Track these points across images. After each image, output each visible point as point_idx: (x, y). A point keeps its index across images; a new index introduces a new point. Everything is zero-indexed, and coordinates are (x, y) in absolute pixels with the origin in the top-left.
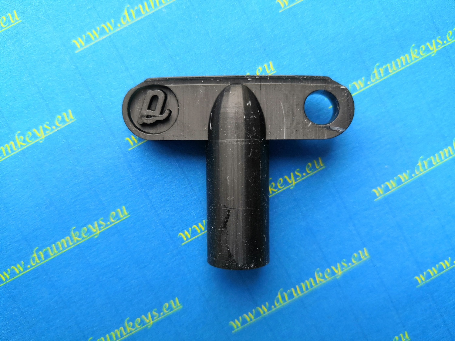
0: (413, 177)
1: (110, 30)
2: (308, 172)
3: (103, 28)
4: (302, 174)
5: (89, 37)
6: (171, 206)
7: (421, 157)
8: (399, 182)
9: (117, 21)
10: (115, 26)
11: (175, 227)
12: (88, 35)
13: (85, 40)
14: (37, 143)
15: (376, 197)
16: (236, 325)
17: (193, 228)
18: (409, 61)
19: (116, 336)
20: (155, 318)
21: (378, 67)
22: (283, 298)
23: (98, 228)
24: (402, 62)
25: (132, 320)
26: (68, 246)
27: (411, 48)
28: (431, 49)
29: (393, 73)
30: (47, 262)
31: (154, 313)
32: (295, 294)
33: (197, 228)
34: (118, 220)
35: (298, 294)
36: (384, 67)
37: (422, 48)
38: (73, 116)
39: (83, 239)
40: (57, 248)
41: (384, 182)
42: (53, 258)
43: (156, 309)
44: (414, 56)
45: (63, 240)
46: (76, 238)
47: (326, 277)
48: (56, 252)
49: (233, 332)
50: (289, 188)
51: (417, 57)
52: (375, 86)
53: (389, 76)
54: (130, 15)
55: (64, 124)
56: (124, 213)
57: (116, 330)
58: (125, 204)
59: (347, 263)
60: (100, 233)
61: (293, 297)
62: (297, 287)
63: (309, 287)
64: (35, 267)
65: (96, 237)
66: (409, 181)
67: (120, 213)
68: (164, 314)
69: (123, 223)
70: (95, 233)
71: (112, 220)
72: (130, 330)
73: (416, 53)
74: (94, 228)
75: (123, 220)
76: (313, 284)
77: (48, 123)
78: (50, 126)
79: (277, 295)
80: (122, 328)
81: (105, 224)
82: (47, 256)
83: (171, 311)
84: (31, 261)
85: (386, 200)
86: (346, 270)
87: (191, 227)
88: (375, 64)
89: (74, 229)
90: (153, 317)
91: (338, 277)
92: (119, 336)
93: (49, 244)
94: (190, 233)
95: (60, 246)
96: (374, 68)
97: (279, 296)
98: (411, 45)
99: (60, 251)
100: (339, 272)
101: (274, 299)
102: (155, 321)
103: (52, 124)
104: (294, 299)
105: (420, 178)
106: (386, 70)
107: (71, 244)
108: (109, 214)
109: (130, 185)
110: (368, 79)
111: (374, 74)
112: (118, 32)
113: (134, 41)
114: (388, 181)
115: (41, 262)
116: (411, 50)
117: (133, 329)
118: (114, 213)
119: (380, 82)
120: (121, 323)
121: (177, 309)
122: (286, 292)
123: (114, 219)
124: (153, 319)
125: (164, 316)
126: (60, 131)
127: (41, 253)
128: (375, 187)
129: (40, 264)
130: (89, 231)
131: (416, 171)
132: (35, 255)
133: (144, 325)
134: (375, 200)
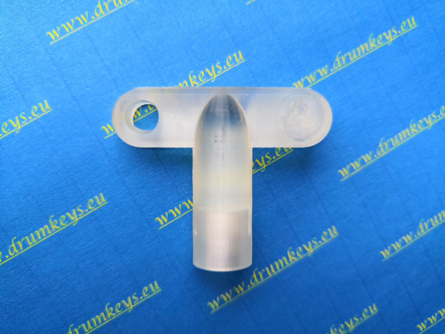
0: (375, 158)
1: (84, 22)
2: (278, 155)
3: (77, 21)
4: (272, 157)
5: (63, 29)
6: (147, 192)
7: (382, 139)
8: (363, 162)
9: (91, 13)
10: (89, 19)
11: (152, 212)
12: (63, 27)
13: (59, 32)
14: (13, 133)
15: (341, 177)
16: (214, 305)
17: (169, 212)
18: (368, 50)
19: (97, 322)
20: (135, 302)
21: (340, 55)
22: (258, 277)
23: (76, 216)
24: (361, 51)
25: (113, 305)
26: (47, 234)
27: (369, 38)
28: (387, 38)
29: (354, 61)
30: (26, 252)
31: (134, 297)
32: (269, 273)
33: (173, 213)
34: (96, 206)
35: (272, 273)
36: (345, 55)
37: (379, 38)
38: (49, 107)
39: (62, 226)
40: (36, 237)
41: (349, 163)
42: (32, 248)
43: (135, 293)
44: (372, 45)
45: (41, 229)
46: (54, 227)
47: (298, 255)
48: (35, 241)
49: (211, 312)
50: (260, 171)
51: (375, 46)
52: (338, 73)
53: (350, 64)
54: (104, 8)
55: (40, 115)
56: (101, 200)
57: (97, 316)
58: (102, 191)
59: (317, 241)
60: (79, 220)
61: (268, 275)
62: (271, 266)
63: (282, 265)
64: (14, 257)
65: (74, 224)
66: (371, 161)
67: (98, 200)
68: (143, 298)
69: (101, 210)
70: (73, 220)
71: (90, 208)
72: (111, 315)
73: (374, 42)
74: (72, 215)
75: (101, 207)
76: (286, 263)
77: (24, 113)
78: (26, 117)
79: (253, 274)
80: (102, 314)
81: (83, 212)
82: (25, 245)
83: (150, 294)
84: (10, 251)
85: (351, 180)
86: (316, 248)
87: (168, 212)
88: (337, 53)
89: (52, 218)
90: (133, 301)
91: (309, 255)
92: (100, 322)
93: (27, 234)
94: (167, 217)
95: (39, 235)
96: (336, 57)
97: (255, 276)
98: (369, 35)
99: (39, 240)
100: (310, 250)
101: (250, 279)
102: (135, 305)
103: (28, 114)
104: (268, 277)
105: (382, 159)
106: (348, 58)
107: (50, 232)
108: (87, 202)
109: (107, 172)
110: (331, 66)
111: (337, 62)
112: (92, 24)
113: (108, 32)
114: (353, 162)
115: (19, 252)
116: (369, 40)
117: (114, 314)
118: (91, 200)
119: (343, 70)
120: (101, 309)
121: (156, 292)
122: (261, 271)
123: (92, 206)
124: (133, 304)
125: (143, 300)
126: (36, 122)
127: (19, 242)
128: (341, 168)
129: (19, 254)
130: (67, 219)
131: (377, 152)
132: (13, 245)
133: (124, 309)
134: (342, 180)
